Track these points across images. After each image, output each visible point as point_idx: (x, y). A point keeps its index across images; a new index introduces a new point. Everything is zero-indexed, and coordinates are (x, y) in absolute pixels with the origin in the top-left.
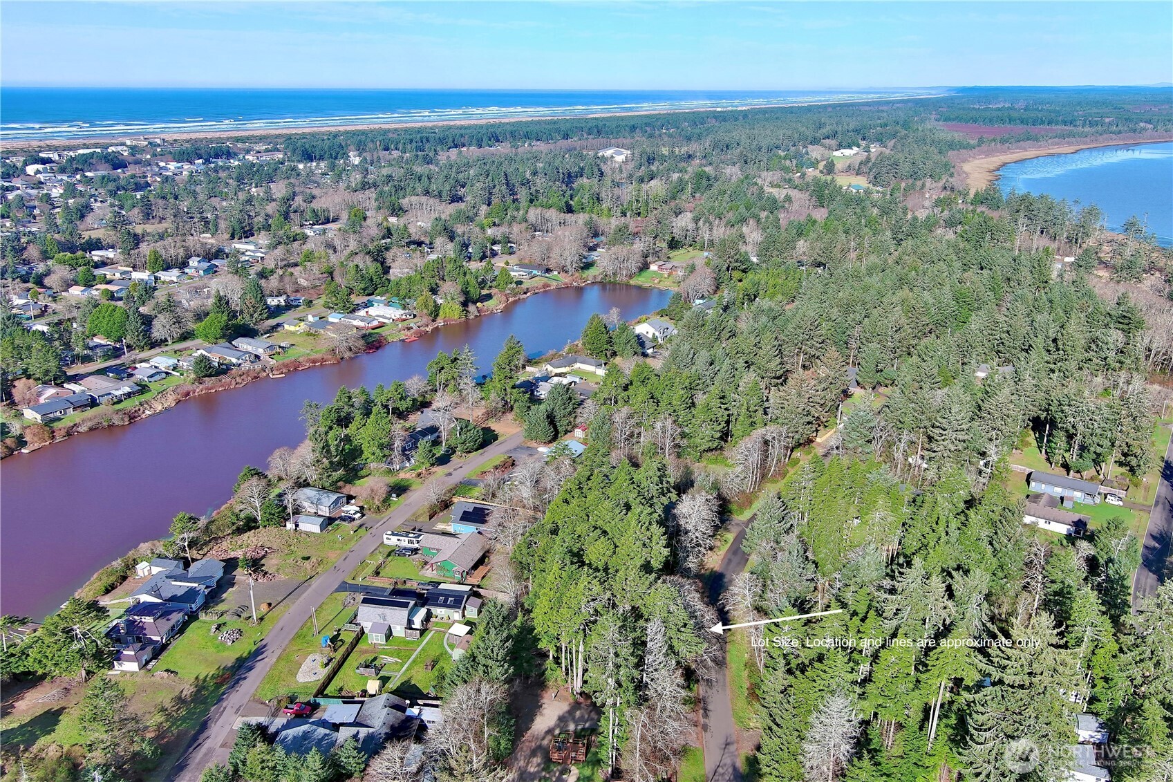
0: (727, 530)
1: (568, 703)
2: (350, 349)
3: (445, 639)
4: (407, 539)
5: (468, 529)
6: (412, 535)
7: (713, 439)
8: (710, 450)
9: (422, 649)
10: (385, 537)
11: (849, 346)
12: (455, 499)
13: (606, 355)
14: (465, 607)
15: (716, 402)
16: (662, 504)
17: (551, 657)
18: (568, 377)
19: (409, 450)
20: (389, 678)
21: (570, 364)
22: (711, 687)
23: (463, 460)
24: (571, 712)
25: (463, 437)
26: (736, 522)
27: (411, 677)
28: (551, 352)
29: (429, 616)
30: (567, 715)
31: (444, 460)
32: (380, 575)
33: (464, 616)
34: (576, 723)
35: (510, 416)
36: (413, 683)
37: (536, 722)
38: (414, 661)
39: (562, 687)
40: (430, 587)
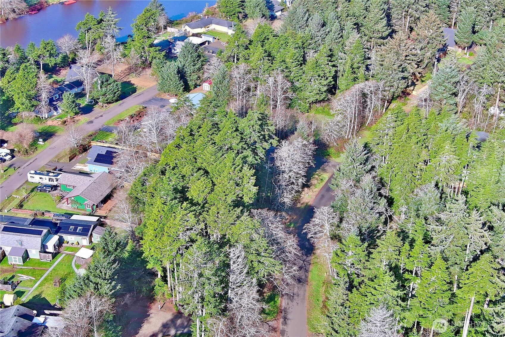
0: (324, 170)
1: (171, 313)
2: (14, 11)
3: (74, 261)
4: (47, 177)
5: (100, 169)
6: (52, 174)
7: (320, 92)
8: (317, 102)
9: (54, 269)
10: (29, 175)
11: (451, 10)
12: (93, 144)
13: (238, 17)
14: (91, 234)
15: (324, 60)
16: (265, 149)
17: (159, 276)
18: (203, 37)
19: (57, 100)
20: (23, 293)
21: (206, 24)
22: (292, 301)
23: (104, 109)
24: (173, 321)
25: (104, 89)
26: (333, 163)
27: (42, 292)
28: (191, 14)
29: (61, 241)
30: (170, 323)
31: (87, 110)
32: (24, 208)
33: (91, 242)
34: (177, 329)
35: (149, 71)
36: (43, 296)
37: (143, 328)
38: (45, 279)
39: (168, 300)
40: (64, 218)
